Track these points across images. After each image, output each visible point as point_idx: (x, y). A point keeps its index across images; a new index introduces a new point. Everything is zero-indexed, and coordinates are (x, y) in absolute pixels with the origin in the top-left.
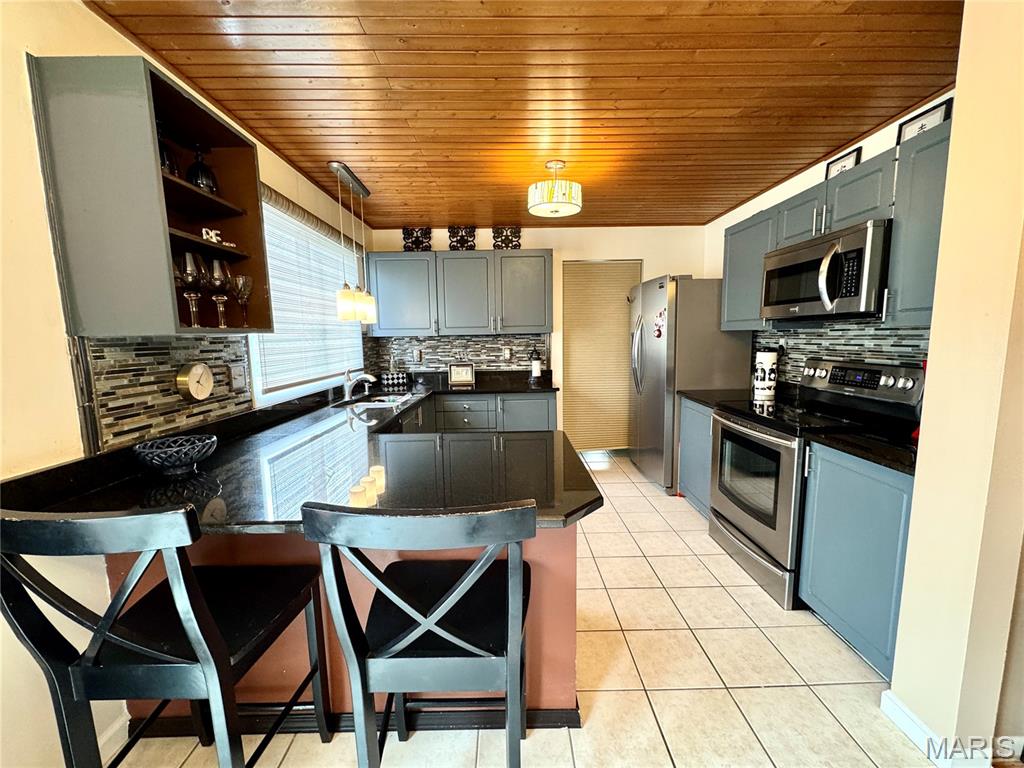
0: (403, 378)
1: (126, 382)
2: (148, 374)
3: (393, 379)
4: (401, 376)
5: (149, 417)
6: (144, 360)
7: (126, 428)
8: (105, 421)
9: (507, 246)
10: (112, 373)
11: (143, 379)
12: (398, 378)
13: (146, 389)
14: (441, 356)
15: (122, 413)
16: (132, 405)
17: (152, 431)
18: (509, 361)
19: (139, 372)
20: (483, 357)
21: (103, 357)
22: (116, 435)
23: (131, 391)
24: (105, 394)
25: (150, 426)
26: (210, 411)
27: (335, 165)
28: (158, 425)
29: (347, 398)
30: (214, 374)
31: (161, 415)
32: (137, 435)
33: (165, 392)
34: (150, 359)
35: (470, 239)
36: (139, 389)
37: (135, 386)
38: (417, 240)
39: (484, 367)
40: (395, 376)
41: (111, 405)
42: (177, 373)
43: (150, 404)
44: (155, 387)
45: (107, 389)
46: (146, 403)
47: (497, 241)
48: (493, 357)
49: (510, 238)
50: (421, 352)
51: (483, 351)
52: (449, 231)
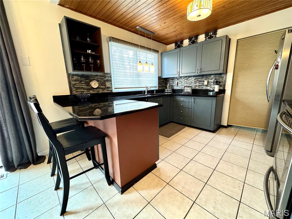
0: (171, 90)
1: (78, 82)
2: (83, 82)
3: (167, 91)
5: (83, 90)
6: (82, 79)
7: (78, 91)
8: (74, 89)
10: (75, 81)
11: (82, 82)
12: (169, 91)
13: (83, 84)
14: (183, 84)
15: (77, 88)
16: (80, 87)
17: (84, 93)
18: (207, 86)
19: (81, 81)
20: (197, 84)
21: (73, 78)
22: (76, 92)
23: (79, 84)
24: (74, 84)
25: (84, 92)
26: (100, 91)
28: (85, 92)
29: (146, 94)
30: (99, 83)
31: (87, 90)
32: (80, 93)
33: (87, 86)
34: (84, 79)
35: (196, 40)
36: (82, 84)
37: (80, 83)
39: (197, 88)
41: (75, 86)
42: (90, 82)
43: (84, 87)
44: (85, 84)
45: (74, 83)
46: (83, 87)
47: (206, 39)
48: (201, 84)
49: (212, 35)
50: (177, 83)
51: (197, 82)
52: (189, 40)
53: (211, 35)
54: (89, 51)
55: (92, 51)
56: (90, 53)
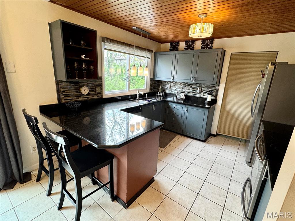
0: (163, 94)
1: (67, 89)
2: (73, 88)
3: (159, 94)
4: (162, 93)
5: (72, 97)
6: (72, 85)
7: (67, 99)
8: (62, 97)
9: (207, 47)
10: (64, 87)
11: (71, 89)
12: (161, 94)
13: (72, 91)
14: (176, 88)
15: (66, 96)
16: (68, 94)
17: (73, 100)
18: (200, 93)
19: (71, 87)
20: (191, 90)
21: (62, 84)
22: (64, 100)
23: (68, 91)
24: (62, 92)
25: (73, 99)
26: (89, 97)
27: (134, 28)
28: (74, 99)
29: (137, 98)
30: (89, 89)
31: (75, 97)
32: (69, 100)
33: (77, 92)
34: (73, 85)
35: (192, 45)
36: (71, 91)
37: (69, 90)
38: (174, 47)
39: (190, 94)
40: (160, 93)
41: (64, 94)
42: (80, 88)
43: (73, 94)
44: (74, 91)
45: (63, 91)
46: (72, 94)
47: (203, 46)
48: (195, 91)
49: (209, 44)
50: (170, 86)
51: (191, 88)
52: (185, 43)
53: (207, 43)
54: (83, 57)
55: (86, 57)
56: (83, 58)
